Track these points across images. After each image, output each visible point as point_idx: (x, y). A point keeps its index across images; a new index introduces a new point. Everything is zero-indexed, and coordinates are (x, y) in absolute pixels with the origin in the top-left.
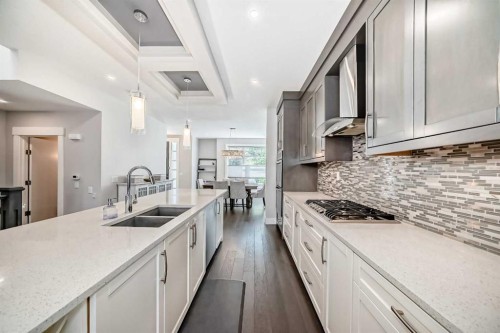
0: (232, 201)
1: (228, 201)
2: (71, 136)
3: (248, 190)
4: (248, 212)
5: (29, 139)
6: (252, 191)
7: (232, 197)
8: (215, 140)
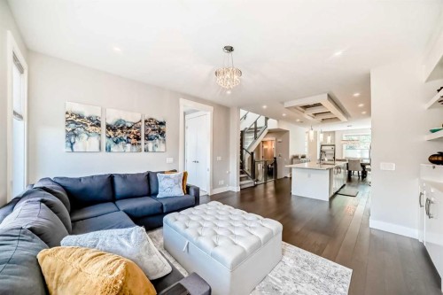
0: (350, 172)
1: (347, 172)
2: (279, 140)
3: (363, 166)
4: (363, 180)
5: (263, 142)
7: (350, 169)
8: (334, 132)
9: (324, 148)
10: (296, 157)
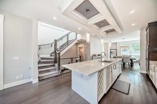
0: (124, 63)
1: (122, 63)
2: (85, 47)
3: (131, 60)
4: (131, 68)
5: (79, 48)
6: (133, 60)
7: (124, 62)
8: (116, 43)
9: (112, 51)
10: (95, 55)
